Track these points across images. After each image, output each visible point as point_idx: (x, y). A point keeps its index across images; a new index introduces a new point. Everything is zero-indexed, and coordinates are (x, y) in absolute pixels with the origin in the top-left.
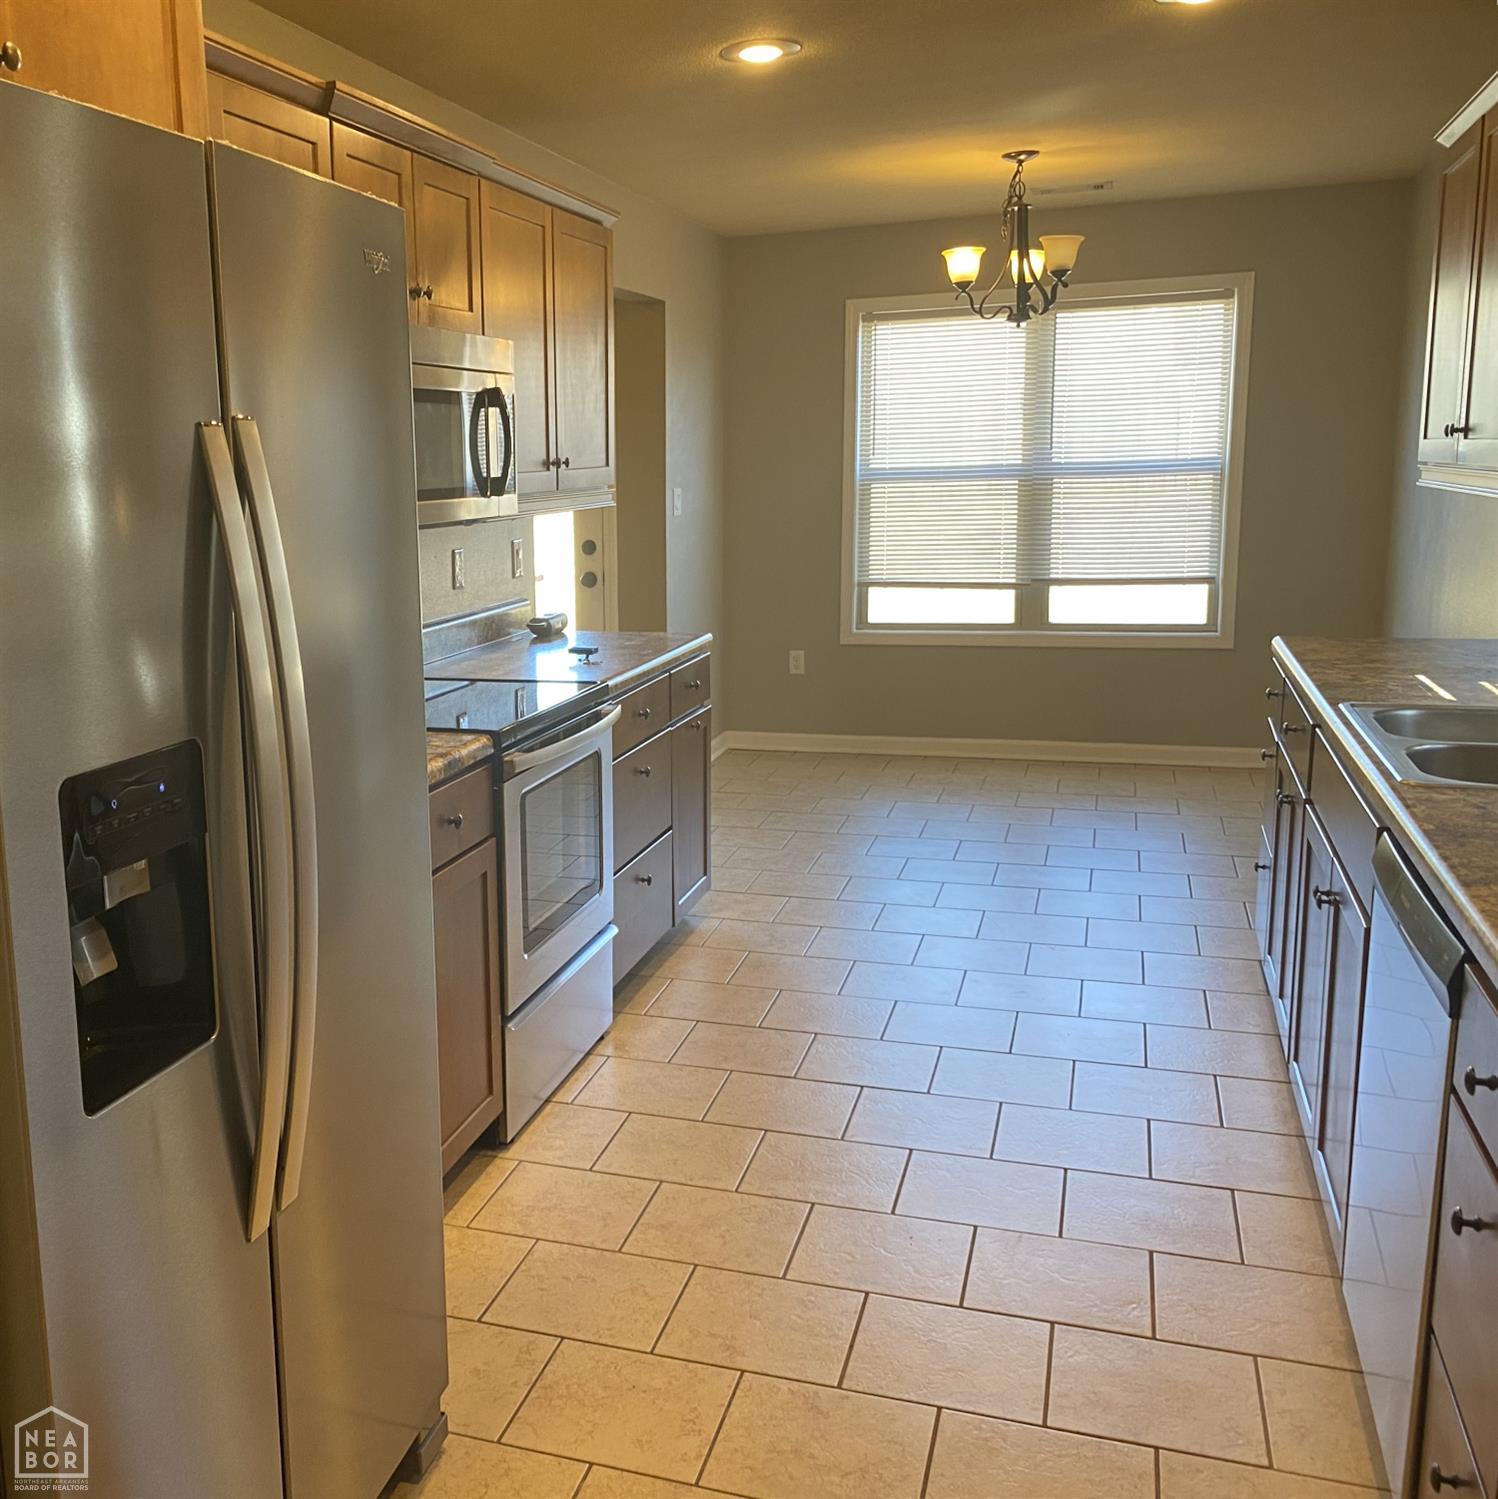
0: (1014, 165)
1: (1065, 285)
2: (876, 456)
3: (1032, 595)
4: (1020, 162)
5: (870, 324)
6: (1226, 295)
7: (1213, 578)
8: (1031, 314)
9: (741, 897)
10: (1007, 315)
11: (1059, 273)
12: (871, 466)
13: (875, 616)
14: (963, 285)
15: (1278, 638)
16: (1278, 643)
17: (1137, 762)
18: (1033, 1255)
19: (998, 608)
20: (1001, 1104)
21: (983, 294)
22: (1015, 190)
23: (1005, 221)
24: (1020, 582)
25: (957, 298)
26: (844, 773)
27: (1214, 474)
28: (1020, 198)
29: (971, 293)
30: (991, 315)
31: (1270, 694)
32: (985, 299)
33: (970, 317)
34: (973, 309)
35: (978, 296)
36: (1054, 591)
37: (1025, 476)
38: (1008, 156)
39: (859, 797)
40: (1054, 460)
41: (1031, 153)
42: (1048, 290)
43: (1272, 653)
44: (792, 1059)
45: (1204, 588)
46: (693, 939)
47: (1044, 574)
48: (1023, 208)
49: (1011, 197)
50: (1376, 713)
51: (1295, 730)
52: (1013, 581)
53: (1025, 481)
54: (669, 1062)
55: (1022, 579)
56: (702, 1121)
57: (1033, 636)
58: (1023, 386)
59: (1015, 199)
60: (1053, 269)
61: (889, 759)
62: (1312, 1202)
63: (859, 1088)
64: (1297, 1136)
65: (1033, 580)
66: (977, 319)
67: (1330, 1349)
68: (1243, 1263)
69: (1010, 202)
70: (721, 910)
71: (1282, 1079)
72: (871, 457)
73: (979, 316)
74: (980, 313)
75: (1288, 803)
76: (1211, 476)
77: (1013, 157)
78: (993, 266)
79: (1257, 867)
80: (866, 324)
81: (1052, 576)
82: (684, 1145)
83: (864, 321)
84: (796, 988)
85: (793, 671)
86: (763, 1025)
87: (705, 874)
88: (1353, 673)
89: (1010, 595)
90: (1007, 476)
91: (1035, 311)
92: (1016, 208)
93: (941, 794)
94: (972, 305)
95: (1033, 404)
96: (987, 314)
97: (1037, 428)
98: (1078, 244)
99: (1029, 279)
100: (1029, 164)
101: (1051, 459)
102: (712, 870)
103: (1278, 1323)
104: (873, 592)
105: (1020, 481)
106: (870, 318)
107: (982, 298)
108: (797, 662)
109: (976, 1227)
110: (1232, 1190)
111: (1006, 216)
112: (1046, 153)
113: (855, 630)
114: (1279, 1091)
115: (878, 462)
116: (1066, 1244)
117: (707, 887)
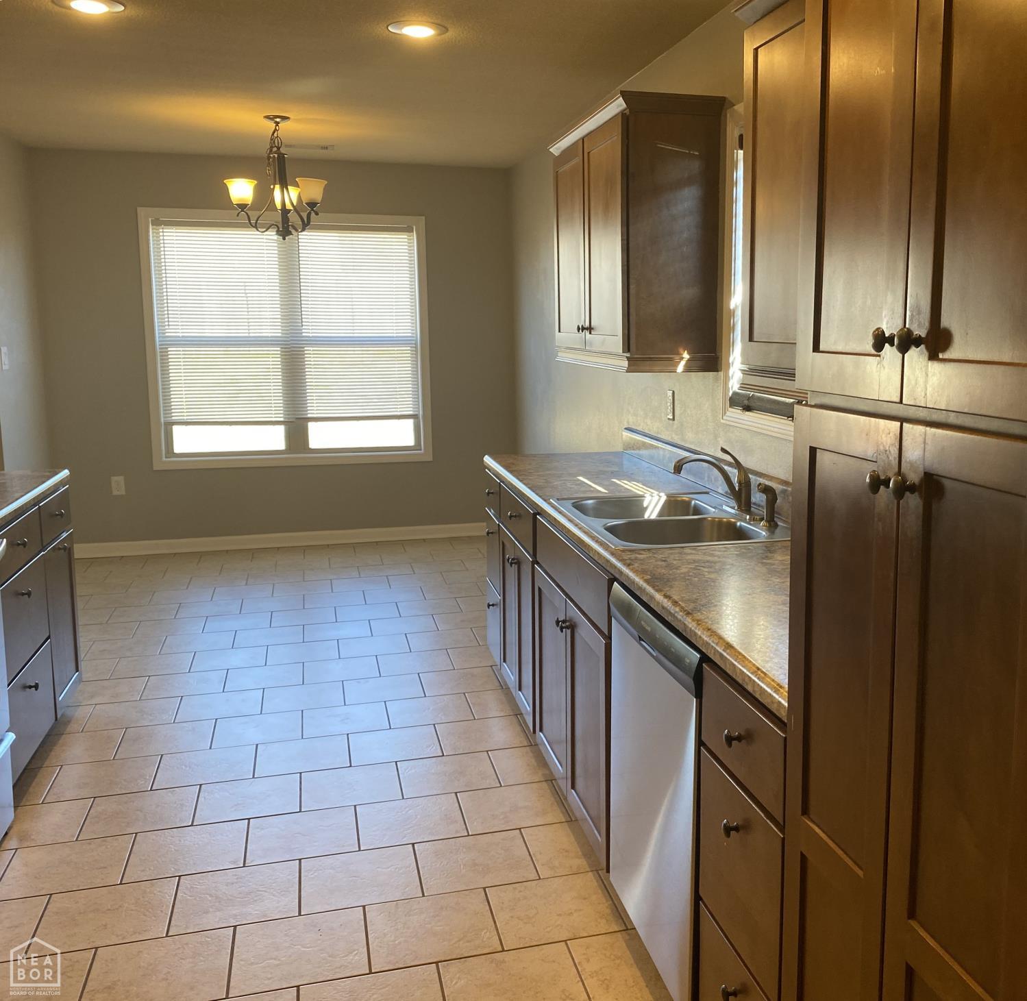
0: (272, 125)
1: (317, 214)
2: (170, 327)
3: (296, 429)
4: (277, 123)
5: (158, 227)
6: (408, 230)
7: (417, 415)
8: (293, 231)
9: (106, 683)
10: (276, 230)
11: (312, 205)
12: (167, 334)
13: (179, 448)
14: (242, 207)
15: (486, 456)
16: (488, 460)
17: (377, 540)
18: (409, 916)
19: (273, 439)
20: (355, 806)
21: (257, 213)
22: (275, 143)
23: (269, 163)
24: (287, 420)
25: (238, 215)
26: (167, 569)
27: (411, 347)
28: (279, 148)
29: (249, 213)
30: (265, 229)
31: (489, 493)
32: (259, 218)
33: (248, 229)
34: (250, 223)
35: (254, 215)
36: (312, 426)
37: (286, 345)
38: (267, 117)
39: (186, 587)
40: (304, 334)
41: (284, 118)
42: (304, 215)
43: (485, 467)
44: (186, 811)
45: (411, 422)
46: (73, 727)
47: (302, 415)
48: (281, 158)
49: (272, 147)
50: (573, 503)
51: (515, 516)
52: (282, 419)
53: (285, 348)
54: (76, 840)
55: (288, 418)
56: (121, 884)
57: (299, 458)
58: (278, 281)
59: (275, 149)
60: (307, 202)
61: (200, 556)
62: (566, 824)
63: (247, 821)
64: (546, 781)
65: (297, 418)
66: (253, 232)
67: (604, 921)
68: (540, 879)
69: (271, 151)
70: (92, 697)
71: (526, 744)
72: (167, 327)
73: (255, 230)
74: (256, 227)
75: (515, 563)
76: (409, 348)
77: (270, 119)
78: (263, 195)
79: (489, 606)
80: (155, 227)
81: (309, 416)
82: (109, 910)
83: (152, 225)
84: (173, 751)
85: (115, 493)
86: (153, 789)
87: (77, 670)
88: (545, 478)
89: (281, 430)
90: (272, 344)
91: (296, 230)
92: (276, 155)
93: (247, 578)
94: (250, 221)
95: (287, 294)
96: (262, 228)
97: (290, 311)
98: (324, 185)
99: (289, 206)
100: (283, 125)
101: (302, 333)
102: (82, 665)
103: (571, 914)
104: (176, 429)
105: (282, 348)
106: (158, 223)
107: (257, 217)
108: (118, 485)
109: (364, 907)
110: (520, 829)
111: (269, 160)
112: (294, 119)
113: (164, 459)
114: (527, 753)
115: (171, 332)
116: (428, 900)
117: (79, 680)
